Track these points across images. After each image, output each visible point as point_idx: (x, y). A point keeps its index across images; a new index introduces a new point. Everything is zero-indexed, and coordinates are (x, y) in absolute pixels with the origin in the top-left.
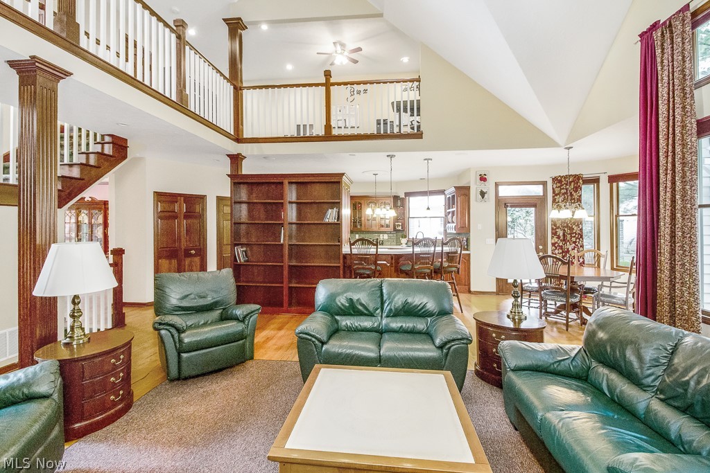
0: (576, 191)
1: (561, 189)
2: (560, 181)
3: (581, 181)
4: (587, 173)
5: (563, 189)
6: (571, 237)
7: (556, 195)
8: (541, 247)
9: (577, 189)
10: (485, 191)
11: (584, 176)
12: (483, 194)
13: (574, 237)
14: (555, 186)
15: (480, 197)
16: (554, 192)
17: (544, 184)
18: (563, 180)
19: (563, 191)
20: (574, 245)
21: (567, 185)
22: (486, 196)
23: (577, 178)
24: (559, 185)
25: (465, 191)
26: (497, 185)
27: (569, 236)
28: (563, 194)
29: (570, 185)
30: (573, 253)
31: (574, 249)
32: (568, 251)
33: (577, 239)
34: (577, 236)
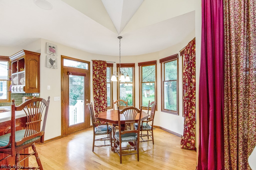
0: (104, 70)
1: (97, 67)
2: (97, 63)
3: (106, 64)
4: (108, 61)
5: (98, 67)
6: (102, 93)
7: (95, 70)
8: (87, 100)
9: (105, 68)
10: (54, 60)
11: (107, 62)
12: (52, 62)
13: (103, 93)
14: (94, 65)
15: (49, 64)
16: (93, 69)
17: (89, 63)
18: (98, 62)
19: (98, 69)
20: (103, 98)
21: (100, 65)
22: (54, 64)
23: (104, 62)
24: (96, 65)
25: (37, 58)
26: (63, 58)
27: (101, 93)
28: (98, 70)
29: (102, 66)
30: (103, 102)
31: (104, 100)
32: (101, 101)
33: (105, 94)
34: (105, 93)
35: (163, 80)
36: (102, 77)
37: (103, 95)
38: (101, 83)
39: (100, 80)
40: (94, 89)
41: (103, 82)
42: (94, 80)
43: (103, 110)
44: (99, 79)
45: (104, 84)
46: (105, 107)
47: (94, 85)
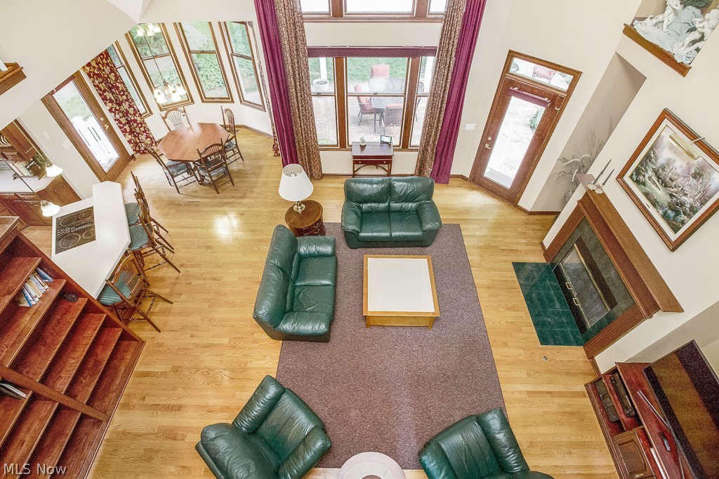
20: (127, 103)
30: (131, 111)
31: (130, 106)
32: (127, 112)
33: (127, 96)
34: (126, 93)
35: (230, 52)
36: (104, 63)
37: (124, 97)
38: (108, 77)
39: (104, 70)
40: (100, 95)
41: (110, 73)
42: (89, 75)
43: (138, 124)
44: (100, 69)
45: (115, 76)
46: (139, 119)
47: (95, 86)
